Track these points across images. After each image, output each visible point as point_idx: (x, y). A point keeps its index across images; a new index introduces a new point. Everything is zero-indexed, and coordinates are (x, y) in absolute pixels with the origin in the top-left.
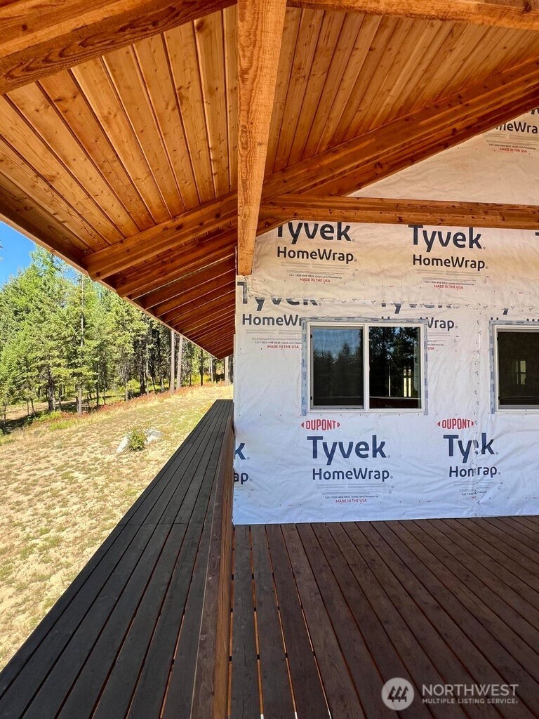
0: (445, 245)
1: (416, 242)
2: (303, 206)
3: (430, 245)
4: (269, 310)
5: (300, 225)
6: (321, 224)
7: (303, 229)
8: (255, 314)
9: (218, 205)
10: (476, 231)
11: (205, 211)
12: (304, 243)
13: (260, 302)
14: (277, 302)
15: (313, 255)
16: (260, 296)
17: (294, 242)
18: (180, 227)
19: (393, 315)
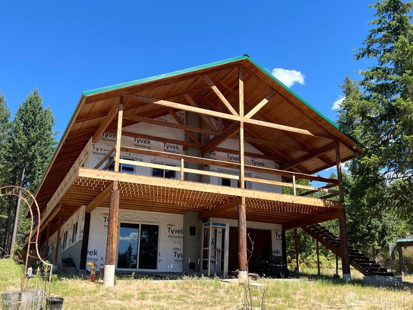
0: (142, 142)
1: (135, 141)
2: (110, 131)
3: (138, 142)
4: (99, 151)
5: (108, 134)
6: (113, 134)
7: (109, 135)
8: (96, 152)
9: (93, 128)
10: (149, 141)
11: (90, 129)
12: (109, 138)
13: (97, 149)
14: (101, 150)
15: (111, 141)
16: (97, 148)
17: (106, 137)
18: (85, 131)
19: (128, 156)
